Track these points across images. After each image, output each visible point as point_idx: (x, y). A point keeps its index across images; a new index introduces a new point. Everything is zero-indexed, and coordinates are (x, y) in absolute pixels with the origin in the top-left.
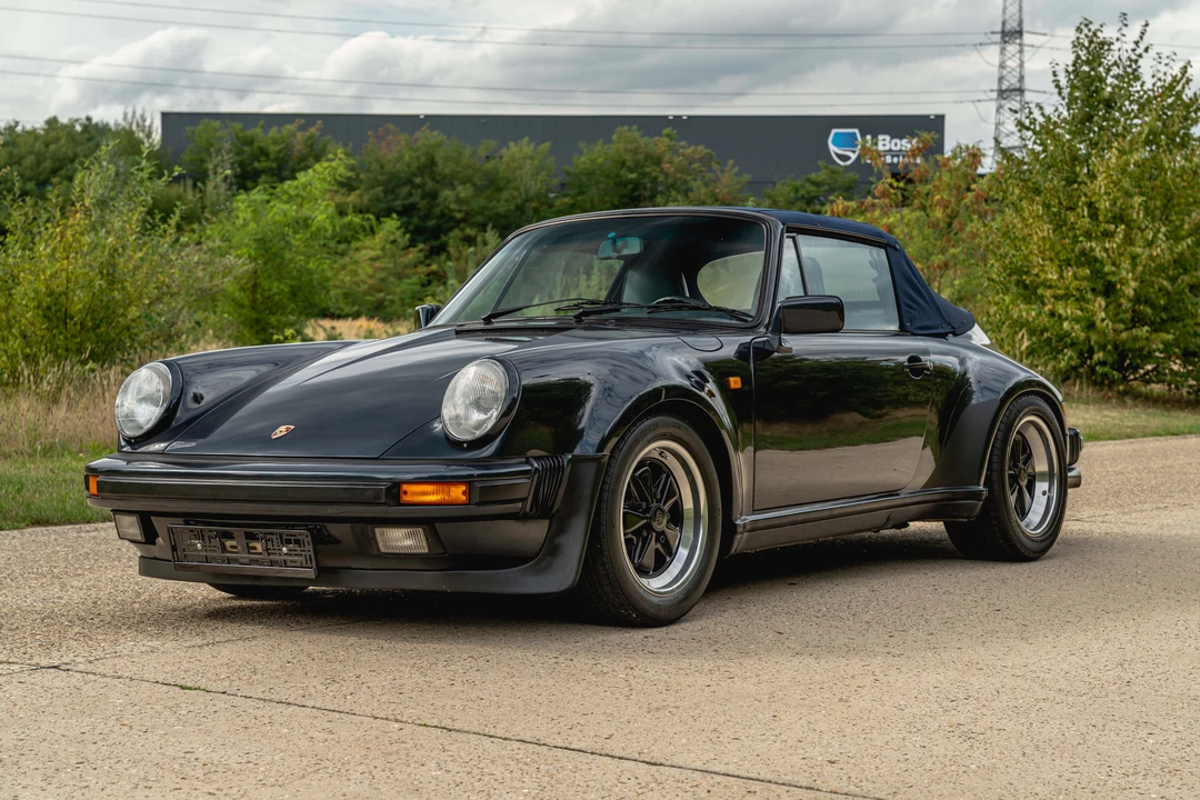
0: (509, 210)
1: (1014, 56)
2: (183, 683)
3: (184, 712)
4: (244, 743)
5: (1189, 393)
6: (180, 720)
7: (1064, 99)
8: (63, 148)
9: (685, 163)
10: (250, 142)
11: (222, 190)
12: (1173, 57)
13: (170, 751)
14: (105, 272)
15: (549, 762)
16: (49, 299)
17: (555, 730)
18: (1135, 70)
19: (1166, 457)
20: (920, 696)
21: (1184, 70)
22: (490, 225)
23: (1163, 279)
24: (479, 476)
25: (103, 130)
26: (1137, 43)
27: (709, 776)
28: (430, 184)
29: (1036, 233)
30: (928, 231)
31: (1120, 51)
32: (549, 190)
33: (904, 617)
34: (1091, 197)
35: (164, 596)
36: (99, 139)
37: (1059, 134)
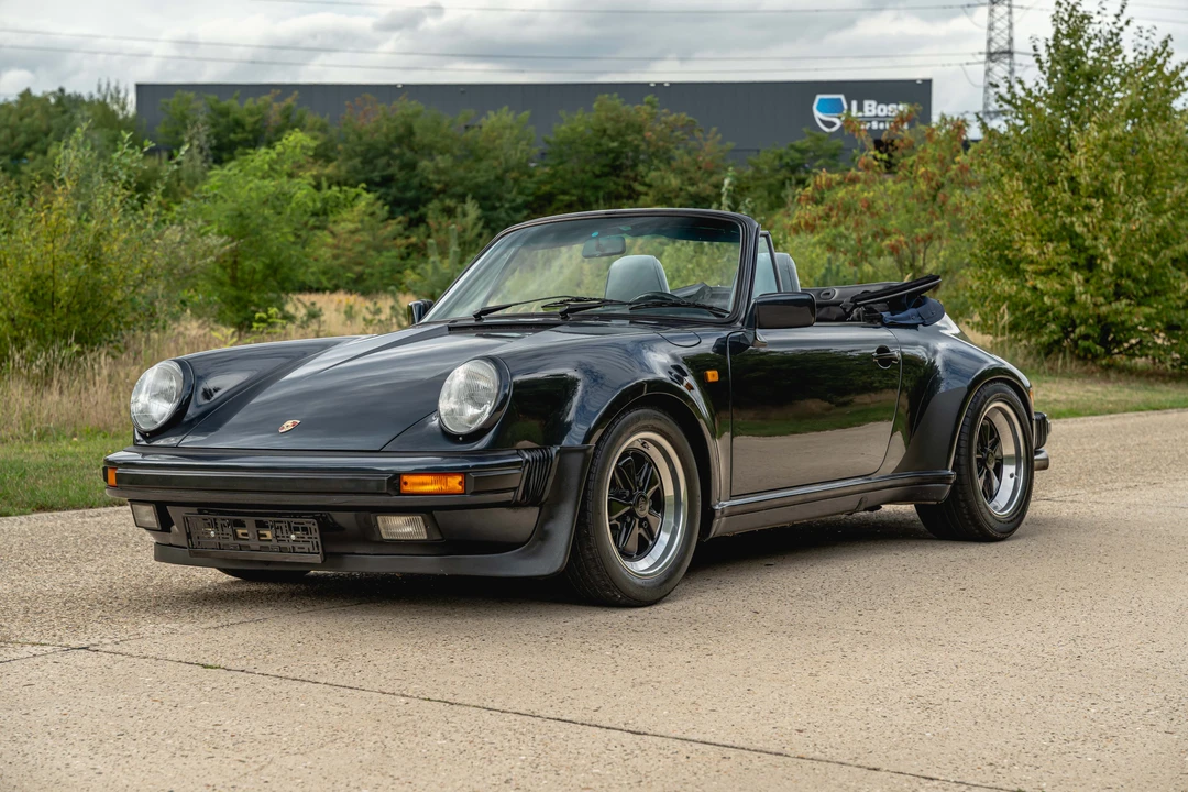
0: (489, 181)
1: (1002, 17)
2: (204, 662)
3: (208, 689)
4: (267, 716)
5: (1173, 366)
6: (205, 696)
7: (1045, 73)
8: (37, 121)
9: (667, 131)
10: (225, 113)
11: (198, 163)
12: (1154, 31)
13: (200, 724)
14: (91, 256)
15: (544, 732)
16: (36, 283)
17: (547, 703)
18: (1117, 43)
19: (1144, 434)
20: (884, 671)
21: (1165, 43)
22: (469, 196)
23: (1144, 252)
24: (473, 467)
25: (77, 101)
26: (1117, 16)
27: (688, 744)
28: (409, 155)
29: (1017, 209)
30: (912, 203)
31: (1101, 25)
32: (530, 160)
33: (874, 597)
34: (1071, 172)
35: (175, 580)
36: (73, 111)
37: (1041, 109)
